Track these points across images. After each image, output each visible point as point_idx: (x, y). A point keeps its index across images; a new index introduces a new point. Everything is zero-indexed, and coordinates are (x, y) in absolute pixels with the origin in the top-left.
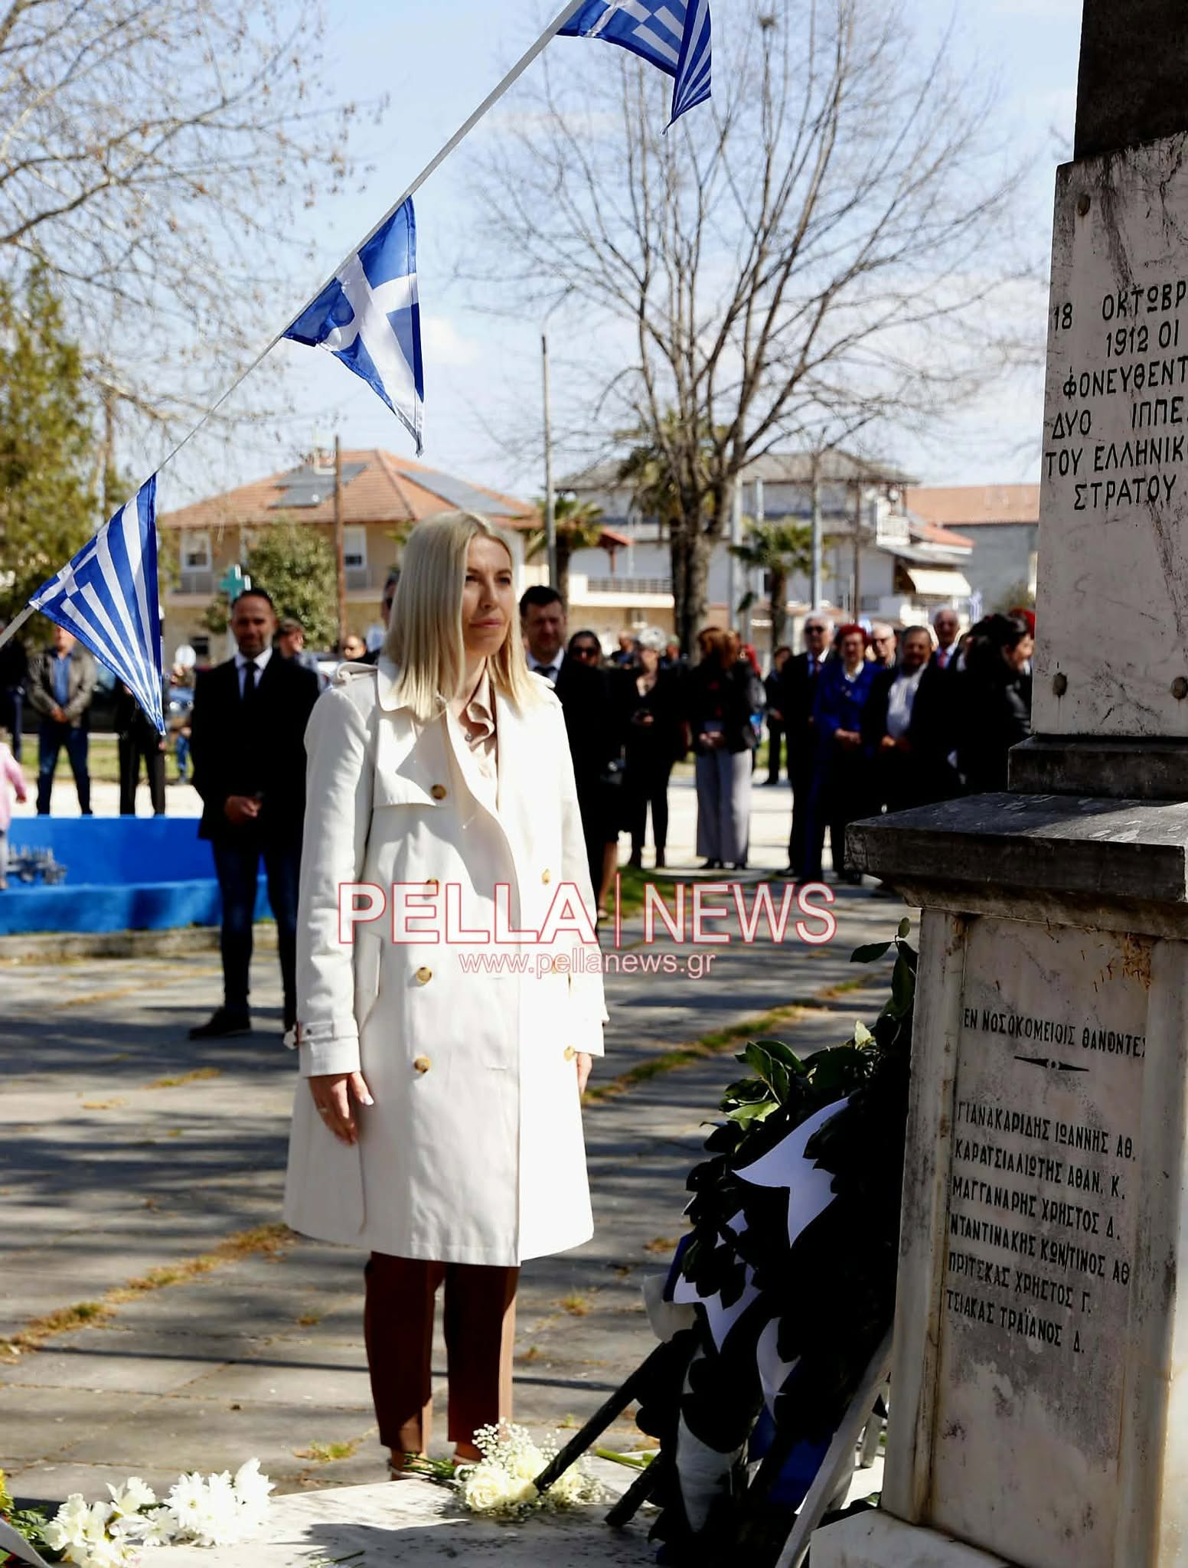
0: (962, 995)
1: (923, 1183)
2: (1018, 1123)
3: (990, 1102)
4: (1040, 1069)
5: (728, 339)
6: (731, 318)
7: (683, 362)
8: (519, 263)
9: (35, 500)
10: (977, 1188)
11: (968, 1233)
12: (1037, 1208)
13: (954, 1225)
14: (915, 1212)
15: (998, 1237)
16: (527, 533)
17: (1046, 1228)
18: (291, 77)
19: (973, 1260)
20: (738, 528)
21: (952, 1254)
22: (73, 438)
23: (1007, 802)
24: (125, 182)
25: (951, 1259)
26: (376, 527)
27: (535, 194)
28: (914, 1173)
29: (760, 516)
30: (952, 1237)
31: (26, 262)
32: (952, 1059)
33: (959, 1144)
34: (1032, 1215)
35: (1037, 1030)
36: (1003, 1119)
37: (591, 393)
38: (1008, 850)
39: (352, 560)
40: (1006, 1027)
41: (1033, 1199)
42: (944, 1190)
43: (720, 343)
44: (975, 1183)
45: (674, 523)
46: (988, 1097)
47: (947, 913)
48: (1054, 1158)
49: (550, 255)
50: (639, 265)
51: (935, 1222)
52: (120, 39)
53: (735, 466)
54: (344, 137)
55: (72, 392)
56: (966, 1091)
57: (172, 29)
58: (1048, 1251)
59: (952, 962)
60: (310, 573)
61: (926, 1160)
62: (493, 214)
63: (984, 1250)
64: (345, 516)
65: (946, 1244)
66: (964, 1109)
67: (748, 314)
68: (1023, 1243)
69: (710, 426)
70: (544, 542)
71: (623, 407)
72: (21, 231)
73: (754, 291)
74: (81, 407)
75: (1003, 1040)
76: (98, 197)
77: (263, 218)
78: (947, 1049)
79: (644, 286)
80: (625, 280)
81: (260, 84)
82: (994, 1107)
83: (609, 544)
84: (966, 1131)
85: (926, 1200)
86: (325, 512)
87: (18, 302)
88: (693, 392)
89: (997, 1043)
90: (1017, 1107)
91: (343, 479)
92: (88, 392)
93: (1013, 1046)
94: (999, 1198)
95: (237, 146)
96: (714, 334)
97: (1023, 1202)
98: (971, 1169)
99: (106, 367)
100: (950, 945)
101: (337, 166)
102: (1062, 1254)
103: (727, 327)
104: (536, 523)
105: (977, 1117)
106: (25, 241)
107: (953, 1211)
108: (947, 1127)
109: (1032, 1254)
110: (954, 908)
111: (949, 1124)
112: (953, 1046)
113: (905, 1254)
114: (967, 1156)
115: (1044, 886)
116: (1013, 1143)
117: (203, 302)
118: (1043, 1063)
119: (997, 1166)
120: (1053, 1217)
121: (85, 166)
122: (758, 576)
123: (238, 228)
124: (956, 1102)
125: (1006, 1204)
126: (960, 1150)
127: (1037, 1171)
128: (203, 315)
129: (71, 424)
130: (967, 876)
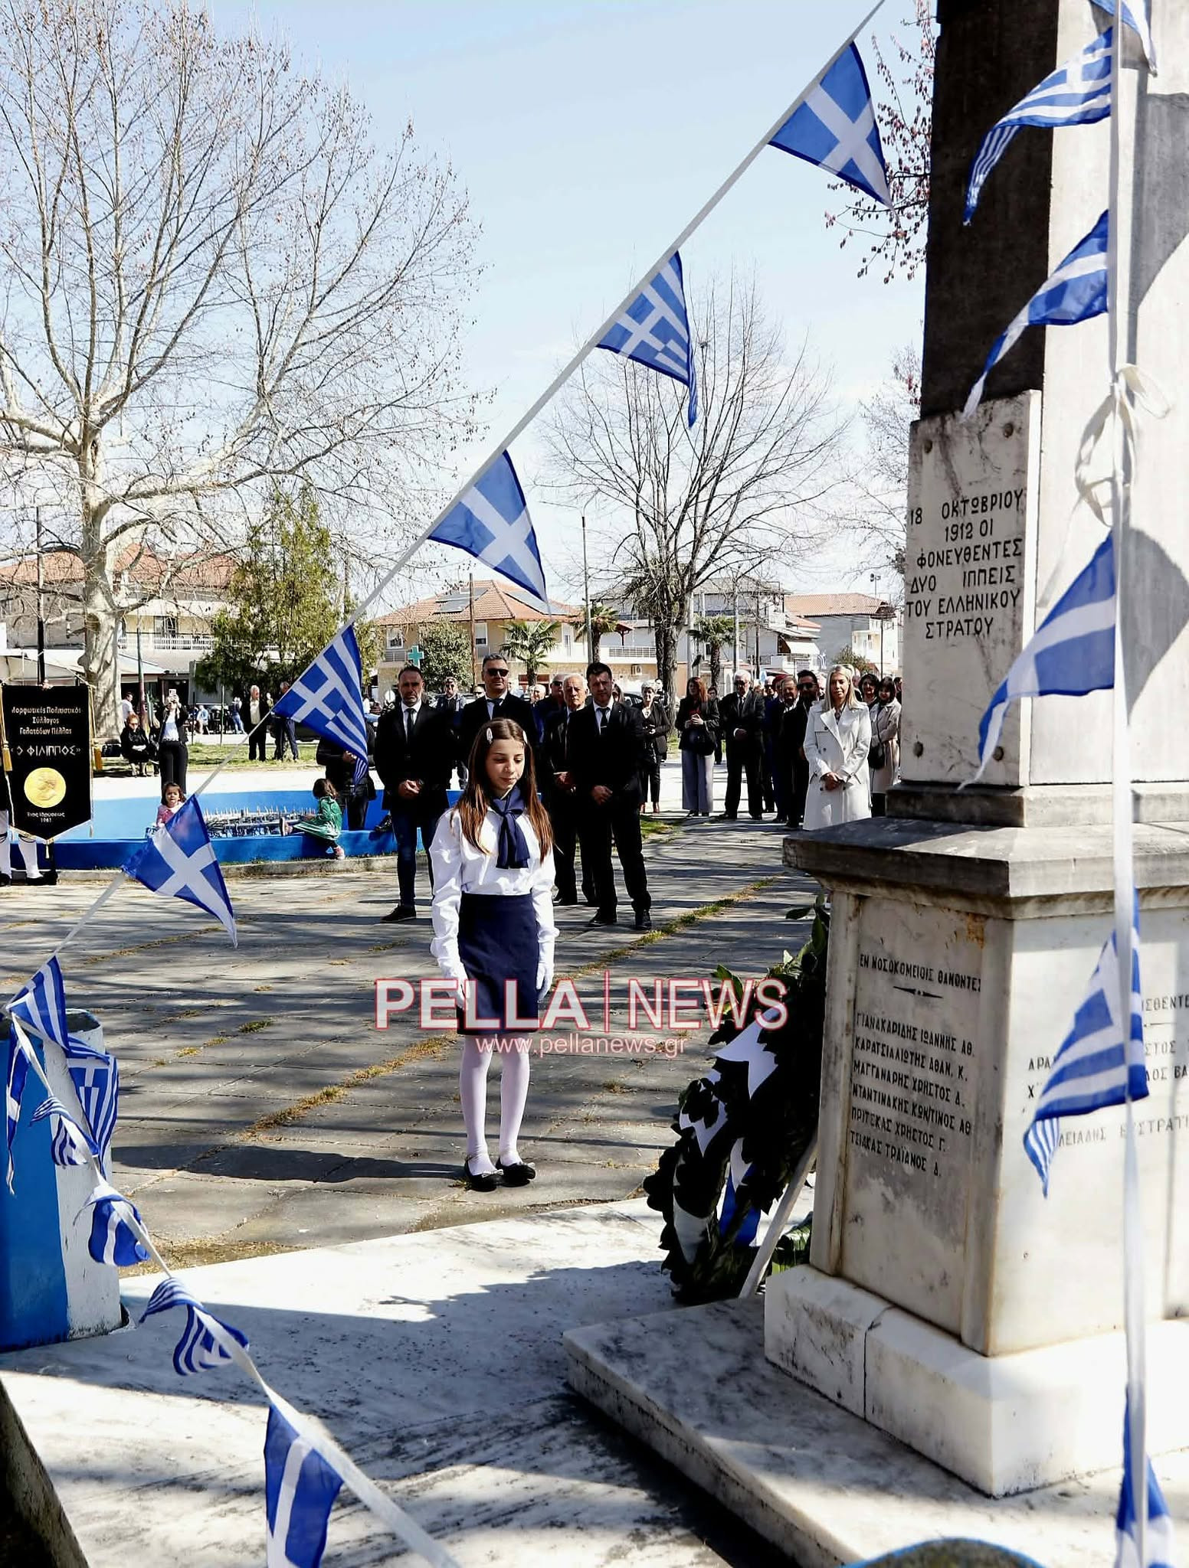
0: (859, 946)
1: (835, 1064)
2: (895, 1028)
3: (878, 1014)
4: (910, 995)
5: (686, 517)
6: (687, 506)
7: (660, 530)
8: (569, 478)
9: (305, 614)
10: (870, 1068)
11: (864, 1096)
12: (909, 1083)
13: (855, 1091)
14: (830, 1082)
15: (883, 1100)
16: (576, 625)
17: (915, 1096)
18: (443, 380)
19: (867, 1113)
20: (692, 621)
21: (854, 1109)
22: (326, 579)
23: (886, 824)
24: (354, 438)
25: (853, 1112)
26: (493, 622)
27: (577, 439)
28: (829, 1057)
29: (704, 613)
30: (854, 1099)
31: (300, 484)
32: (853, 985)
33: (858, 1039)
34: (906, 1087)
35: (908, 970)
36: (886, 1026)
37: (611, 548)
38: (890, 858)
39: (479, 641)
40: (887, 968)
41: (906, 1077)
42: (848, 1069)
43: (681, 521)
44: (868, 1065)
45: (658, 619)
46: (876, 1011)
47: (848, 894)
48: (921, 1052)
49: (587, 473)
50: (636, 478)
51: (843, 1088)
52: (350, 361)
53: (690, 588)
54: (472, 411)
55: (325, 554)
56: (862, 1007)
57: (378, 355)
58: (917, 1111)
59: (852, 925)
60: (457, 648)
61: (836, 1049)
62: (555, 452)
63: (874, 1107)
64: (476, 617)
65: (850, 1101)
66: (861, 1017)
67: (696, 504)
68: (900, 1104)
69: (676, 564)
70: (585, 629)
71: (627, 555)
72: (297, 467)
73: (699, 491)
74: (330, 562)
75: (887, 975)
76: (339, 447)
77: (428, 456)
78: (850, 980)
79: (639, 489)
80: (627, 486)
81: (426, 384)
82: (880, 1017)
83: (621, 629)
84: (863, 1032)
85: (836, 1075)
86: (465, 616)
87: (296, 506)
88: (667, 547)
89: (881, 978)
90: (895, 1017)
91: (474, 597)
92: (334, 554)
93: (892, 980)
94: (884, 1075)
95: (414, 417)
96: (677, 514)
97: (900, 1079)
98: (865, 1056)
99: (343, 539)
100: (851, 915)
101: (468, 427)
102: (926, 1114)
103: (684, 511)
104: (582, 619)
105: (869, 1023)
106: (300, 472)
107: (855, 1081)
108: (850, 1029)
109: (906, 1112)
110: (853, 891)
111: (851, 1027)
112: (853, 979)
113: (824, 1106)
114: (863, 1047)
115: (914, 882)
116: (893, 1041)
117: (397, 503)
118: (912, 991)
119: (883, 1055)
120: (920, 1090)
121: (332, 431)
122: (703, 646)
123: (415, 462)
124: (855, 1014)
125: (889, 1079)
126: (859, 1043)
127: (909, 1060)
128: (396, 510)
129: (324, 571)
130: (863, 874)
